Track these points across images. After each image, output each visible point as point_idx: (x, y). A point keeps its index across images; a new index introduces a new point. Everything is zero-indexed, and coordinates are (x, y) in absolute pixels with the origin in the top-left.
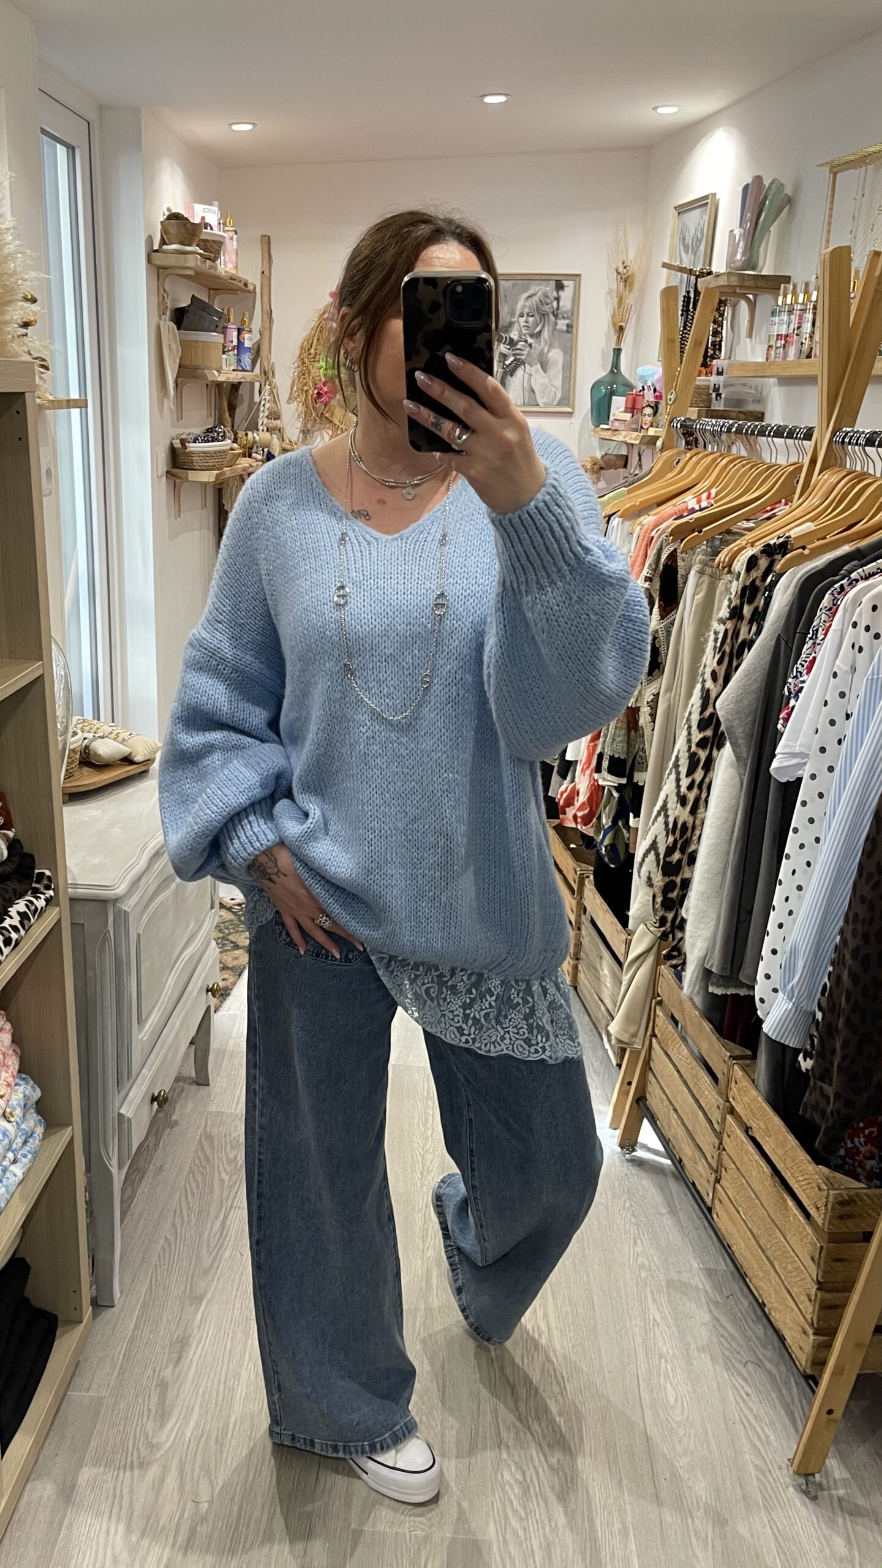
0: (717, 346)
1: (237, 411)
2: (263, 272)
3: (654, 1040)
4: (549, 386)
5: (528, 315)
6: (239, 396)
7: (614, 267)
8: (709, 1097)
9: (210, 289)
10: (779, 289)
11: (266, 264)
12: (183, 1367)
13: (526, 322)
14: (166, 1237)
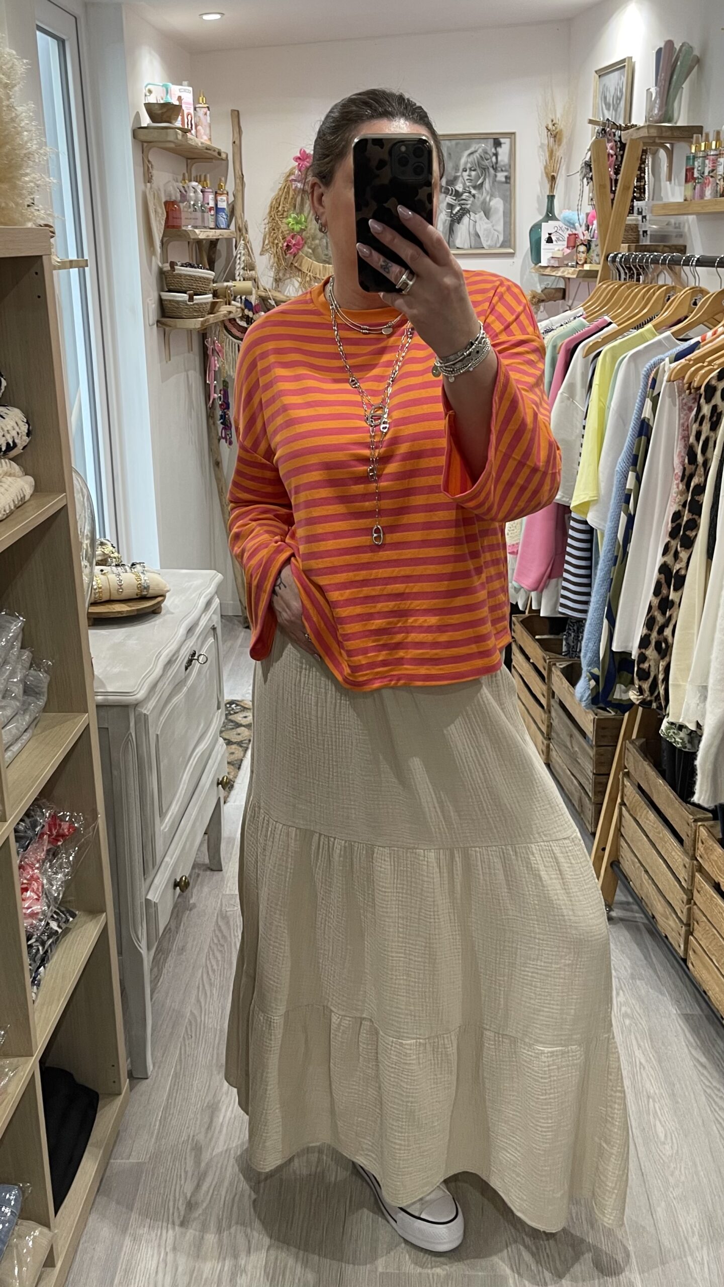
0: (641, 190)
1: (216, 264)
2: (234, 142)
3: (624, 809)
4: (493, 231)
5: (470, 169)
6: (217, 252)
7: (545, 125)
8: (676, 857)
9: (188, 159)
10: (692, 137)
11: (237, 135)
12: (215, 1129)
13: (469, 176)
14: (191, 1011)
